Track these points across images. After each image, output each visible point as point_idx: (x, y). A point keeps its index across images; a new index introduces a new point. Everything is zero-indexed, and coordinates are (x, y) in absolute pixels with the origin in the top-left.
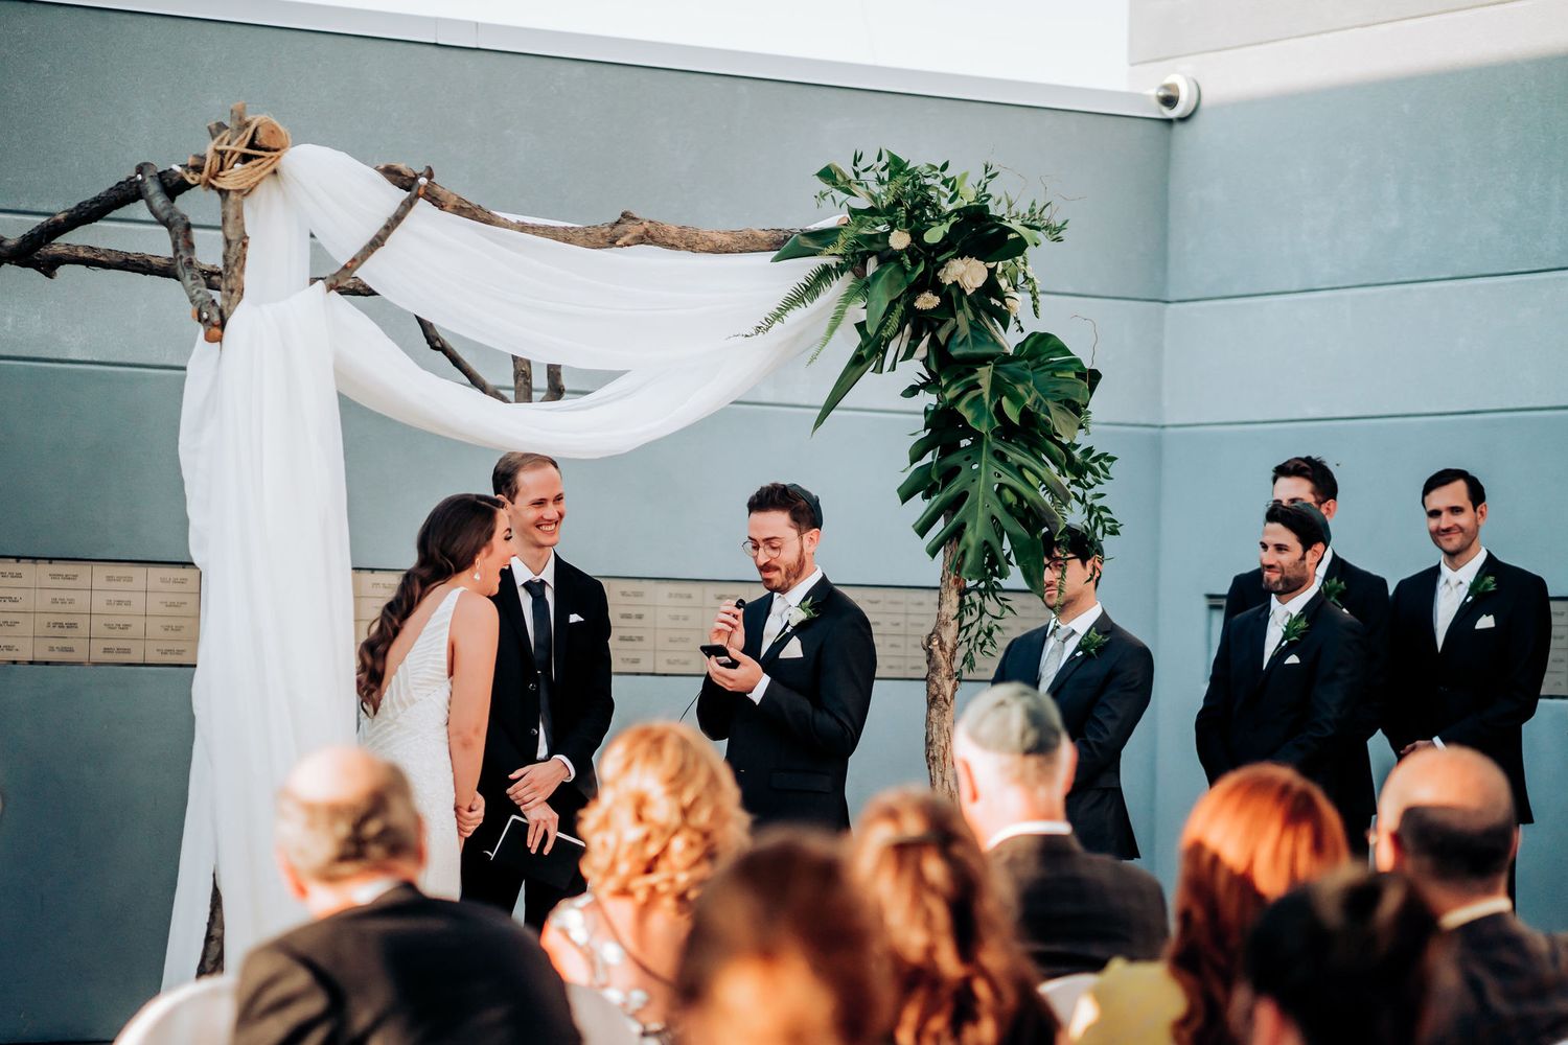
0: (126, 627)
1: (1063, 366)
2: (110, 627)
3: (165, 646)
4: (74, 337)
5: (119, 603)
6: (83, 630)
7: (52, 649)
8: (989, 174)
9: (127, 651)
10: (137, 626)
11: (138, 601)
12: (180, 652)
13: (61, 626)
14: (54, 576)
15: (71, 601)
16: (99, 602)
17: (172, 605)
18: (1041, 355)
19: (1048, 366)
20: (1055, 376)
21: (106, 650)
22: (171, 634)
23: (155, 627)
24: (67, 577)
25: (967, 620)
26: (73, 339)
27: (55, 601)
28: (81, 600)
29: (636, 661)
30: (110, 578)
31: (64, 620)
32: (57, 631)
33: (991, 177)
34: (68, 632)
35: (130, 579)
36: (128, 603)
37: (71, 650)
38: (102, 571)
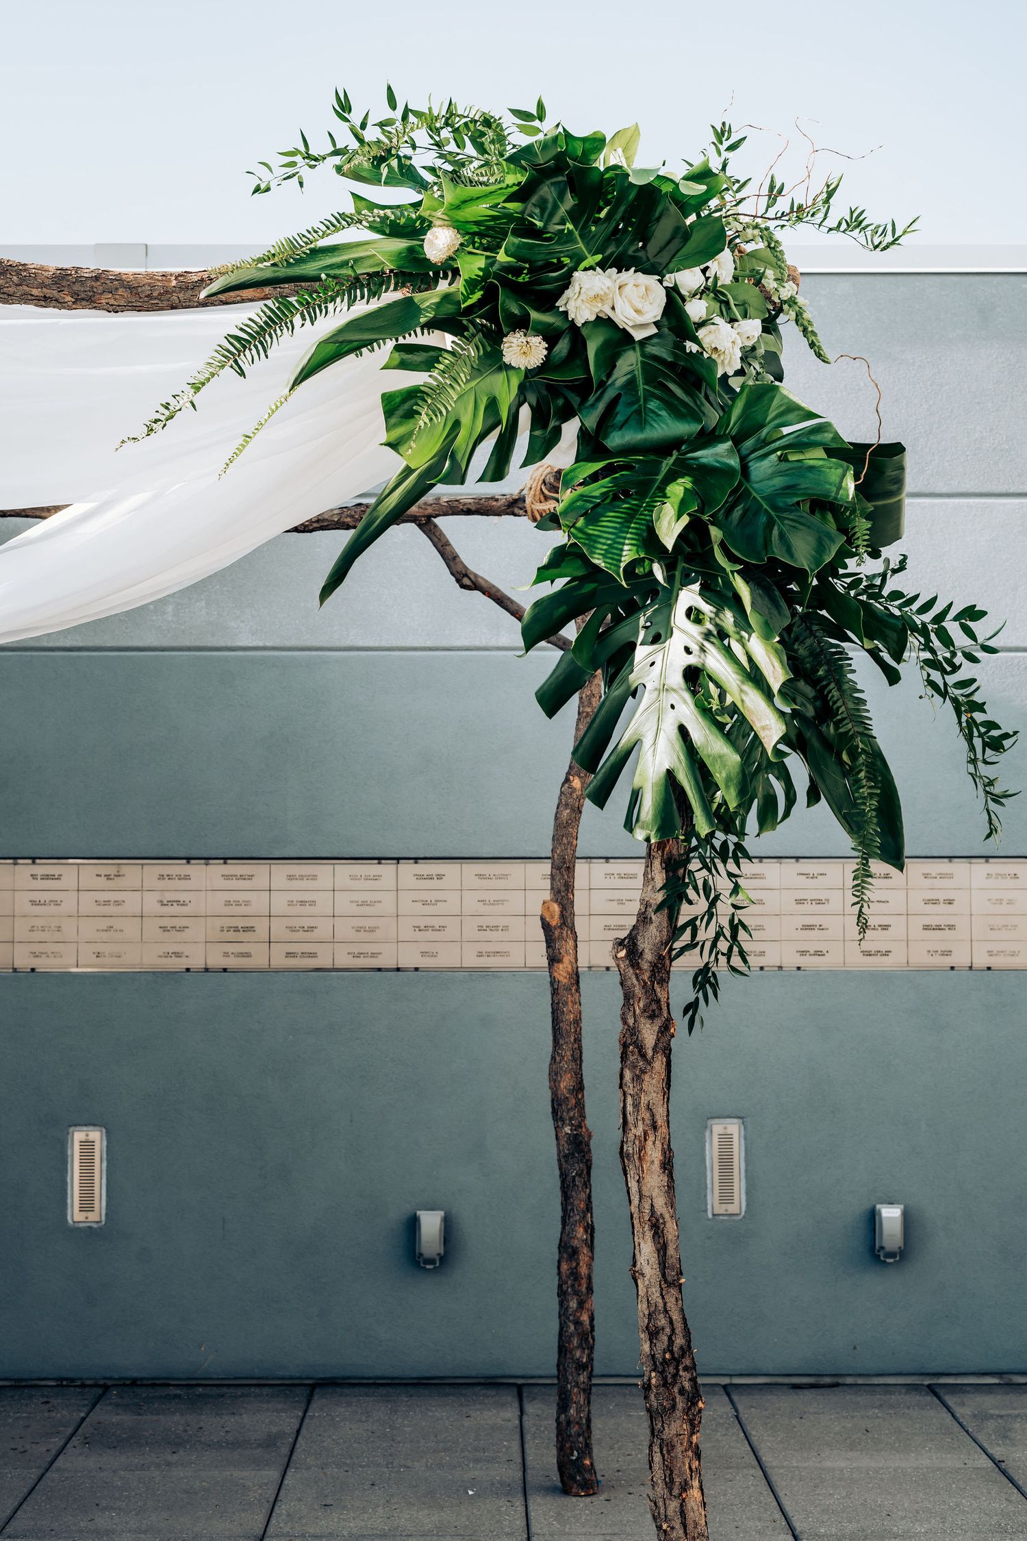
0: (311, 929)
1: (801, 443)
2: (292, 929)
3: (356, 949)
4: (243, 622)
5: (303, 903)
6: (262, 933)
7: (226, 955)
8: (726, 144)
9: (313, 955)
10: (324, 929)
11: (324, 900)
12: (374, 955)
13: (236, 930)
14: (227, 877)
15: (247, 903)
16: (280, 903)
17: (364, 903)
18: (762, 426)
19: (777, 444)
20: (787, 460)
21: (289, 955)
22: (362, 936)
23: (345, 929)
24: (242, 877)
25: (686, 913)
26: (242, 625)
27: (228, 903)
28: (259, 903)
29: (947, 953)
30: (291, 878)
31: (240, 923)
32: (232, 936)
33: (732, 148)
34: (242, 936)
35: (314, 877)
36: (313, 903)
37: (248, 955)
38: (280, 872)
